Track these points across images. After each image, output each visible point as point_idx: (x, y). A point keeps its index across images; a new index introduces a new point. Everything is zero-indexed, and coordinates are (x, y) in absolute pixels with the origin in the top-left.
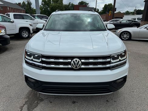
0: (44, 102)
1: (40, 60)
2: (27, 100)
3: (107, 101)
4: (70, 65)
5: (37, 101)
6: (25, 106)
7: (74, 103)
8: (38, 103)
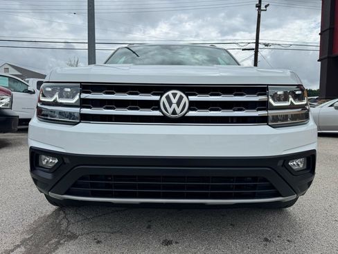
0: (77, 241)
1: (77, 98)
2: (27, 237)
3: (266, 240)
4: (159, 109)
5: (56, 240)
6: (19, 249)
7: (167, 245)
8: (61, 244)
